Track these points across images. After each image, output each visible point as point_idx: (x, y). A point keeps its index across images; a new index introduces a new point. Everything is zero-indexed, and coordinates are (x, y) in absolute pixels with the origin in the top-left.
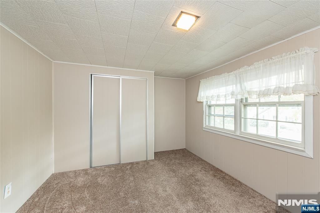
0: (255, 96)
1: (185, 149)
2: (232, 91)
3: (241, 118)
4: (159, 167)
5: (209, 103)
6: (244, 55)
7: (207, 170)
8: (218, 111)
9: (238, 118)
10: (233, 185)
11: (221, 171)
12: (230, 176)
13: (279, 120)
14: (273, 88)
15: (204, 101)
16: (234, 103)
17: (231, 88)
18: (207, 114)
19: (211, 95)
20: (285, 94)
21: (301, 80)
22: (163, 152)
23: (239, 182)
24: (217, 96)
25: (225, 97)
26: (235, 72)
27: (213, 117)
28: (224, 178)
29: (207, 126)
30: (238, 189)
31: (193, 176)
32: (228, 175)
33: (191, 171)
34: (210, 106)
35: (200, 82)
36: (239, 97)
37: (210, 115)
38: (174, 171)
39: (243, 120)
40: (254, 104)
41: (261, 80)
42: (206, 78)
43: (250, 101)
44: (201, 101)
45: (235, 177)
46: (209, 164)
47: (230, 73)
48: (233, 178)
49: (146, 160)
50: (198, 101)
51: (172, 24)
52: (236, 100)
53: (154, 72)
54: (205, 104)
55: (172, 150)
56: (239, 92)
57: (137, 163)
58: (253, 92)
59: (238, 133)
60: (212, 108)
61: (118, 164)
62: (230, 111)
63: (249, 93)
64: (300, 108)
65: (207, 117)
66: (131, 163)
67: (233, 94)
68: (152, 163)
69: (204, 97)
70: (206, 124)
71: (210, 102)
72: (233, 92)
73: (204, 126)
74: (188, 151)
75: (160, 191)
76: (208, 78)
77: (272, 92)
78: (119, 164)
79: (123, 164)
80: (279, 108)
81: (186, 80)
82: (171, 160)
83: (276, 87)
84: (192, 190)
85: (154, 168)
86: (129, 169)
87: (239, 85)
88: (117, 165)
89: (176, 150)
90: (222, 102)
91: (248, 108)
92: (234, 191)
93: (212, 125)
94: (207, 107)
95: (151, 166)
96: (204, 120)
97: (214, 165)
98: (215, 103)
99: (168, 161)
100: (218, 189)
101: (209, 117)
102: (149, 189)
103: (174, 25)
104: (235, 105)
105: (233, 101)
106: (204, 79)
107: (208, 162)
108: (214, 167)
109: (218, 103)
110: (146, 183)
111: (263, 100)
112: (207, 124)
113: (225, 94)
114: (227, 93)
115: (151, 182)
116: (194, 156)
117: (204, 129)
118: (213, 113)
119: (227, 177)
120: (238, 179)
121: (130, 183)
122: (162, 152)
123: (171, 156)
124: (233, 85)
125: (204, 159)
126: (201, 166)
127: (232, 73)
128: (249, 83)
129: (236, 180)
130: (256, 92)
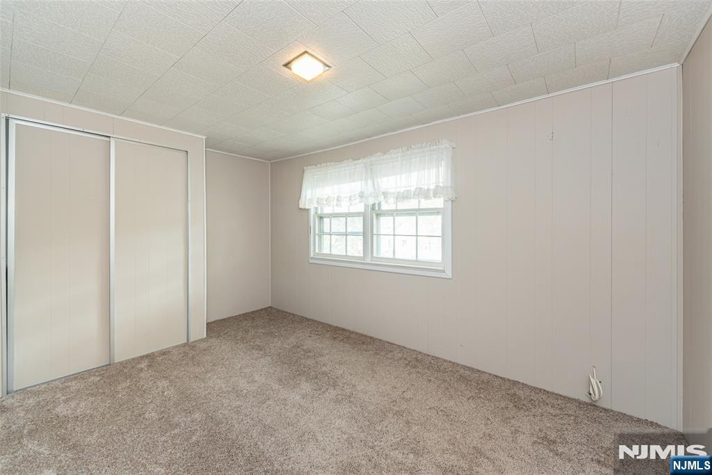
0: (392, 200)
1: (270, 307)
2: (359, 191)
3: (372, 235)
4: (224, 347)
5: (319, 212)
6: (378, 135)
7: (320, 333)
8: (338, 225)
9: (368, 235)
10: (363, 343)
11: (343, 330)
12: (357, 333)
13: (419, 234)
14: (413, 189)
15: (311, 207)
16: (363, 211)
17: (357, 186)
18: (317, 233)
19: (326, 197)
20: (427, 197)
21: (441, 181)
22: (224, 319)
23: (371, 338)
24: (336, 199)
25: (350, 200)
26: (364, 161)
27: (328, 236)
28: (348, 338)
29: (317, 253)
30: (371, 347)
31: (298, 347)
32: (353, 332)
33: (292, 340)
34: (321, 218)
35: (304, 170)
36: (371, 201)
37: (322, 233)
38: (260, 348)
39: (375, 237)
40: (391, 213)
41: (399, 176)
42: (316, 165)
43: (384, 207)
44: (307, 207)
45: (365, 333)
46: (322, 323)
47: (356, 162)
48: (362, 335)
49: (185, 344)
50: (300, 206)
51: (283, 63)
52: (366, 206)
53: (204, 137)
54: (312, 213)
55: (243, 314)
56: (371, 193)
57: (164, 353)
58: (390, 193)
59: (368, 260)
60: (326, 220)
61: (107, 365)
62: (357, 225)
63: (385, 194)
64: (440, 217)
65: (317, 237)
66: (147, 356)
67: (361, 195)
68: (204, 345)
69: (311, 199)
70: (314, 251)
71: (322, 209)
72: (362, 192)
73: (312, 255)
74: (278, 311)
75: (243, 384)
76: (319, 165)
77: (412, 194)
78: (110, 364)
79: (121, 363)
80: (419, 217)
81: (271, 163)
82: (247, 331)
83: (417, 188)
84: (302, 366)
85: (212, 354)
86: (146, 369)
87: (370, 182)
88: (105, 368)
89: (253, 312)
90: (343, 209)
91: (382, 219)
92: (366, 351)
93: (326, 251)
94: (317, 218)
95: (205, 350)
96: (312, 243)
97: (330, 323)
98: (331, 212)
99: (240, 334)
100: (344, 354)
101: (320, 237)
102: (216, 389)
103: (287, 65)
104: (364, 215)
105: (361, 208)
106: (310, 165)
107: (320, 320)
108: (330, 326)
109: (337, 210)
110: (204, 383)
111: (401, 206)
112: (317, 251)
113: (349, 195)
114: (353, 194)
115: (216, 376)
116: (291, 316)
117: (311, 261)
118: (326, 229)
119: (353, 336)
120: (369, 335)
121: (163, 392)
122: (221, 320)
123: (244, 325)
124: (361, 180)
125: (312, 318)
126: (309, 330)
127: (360, 161)
128: (385, 179)
129: (366, 336)
130: (394, 193)
